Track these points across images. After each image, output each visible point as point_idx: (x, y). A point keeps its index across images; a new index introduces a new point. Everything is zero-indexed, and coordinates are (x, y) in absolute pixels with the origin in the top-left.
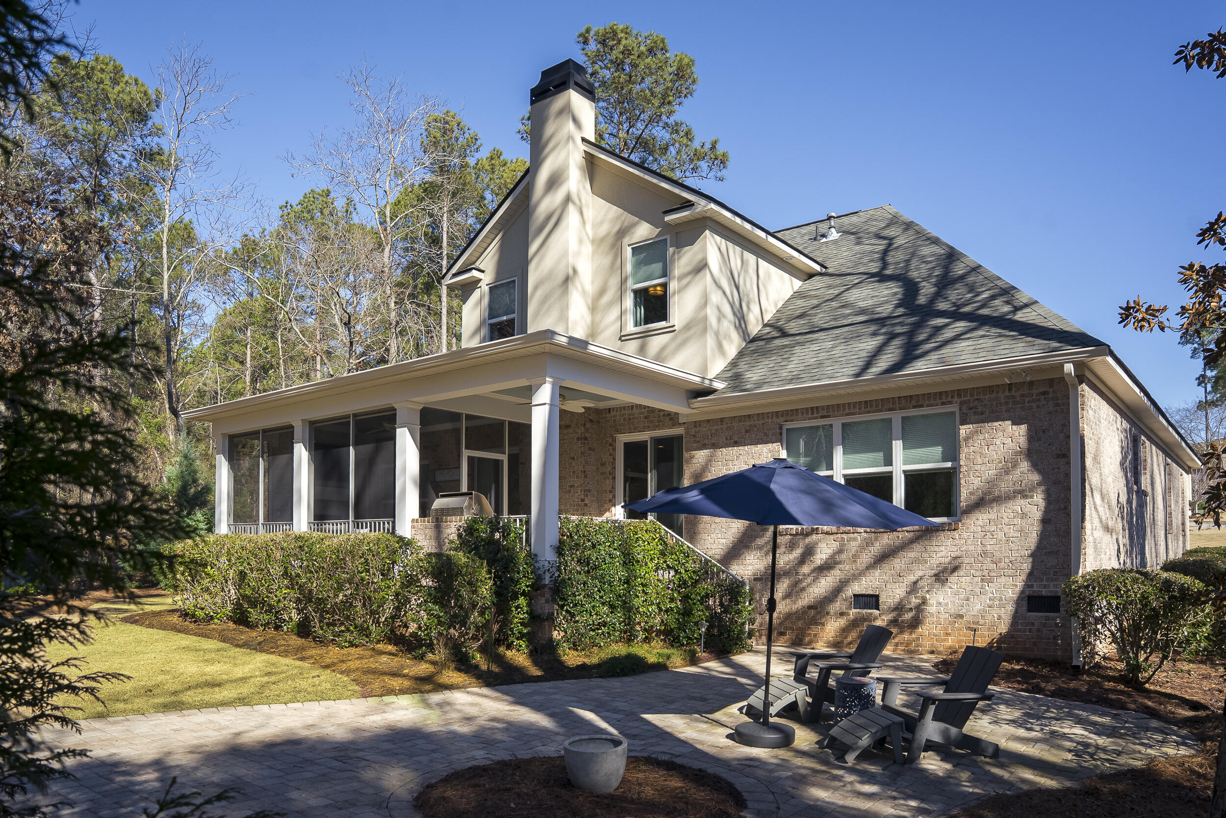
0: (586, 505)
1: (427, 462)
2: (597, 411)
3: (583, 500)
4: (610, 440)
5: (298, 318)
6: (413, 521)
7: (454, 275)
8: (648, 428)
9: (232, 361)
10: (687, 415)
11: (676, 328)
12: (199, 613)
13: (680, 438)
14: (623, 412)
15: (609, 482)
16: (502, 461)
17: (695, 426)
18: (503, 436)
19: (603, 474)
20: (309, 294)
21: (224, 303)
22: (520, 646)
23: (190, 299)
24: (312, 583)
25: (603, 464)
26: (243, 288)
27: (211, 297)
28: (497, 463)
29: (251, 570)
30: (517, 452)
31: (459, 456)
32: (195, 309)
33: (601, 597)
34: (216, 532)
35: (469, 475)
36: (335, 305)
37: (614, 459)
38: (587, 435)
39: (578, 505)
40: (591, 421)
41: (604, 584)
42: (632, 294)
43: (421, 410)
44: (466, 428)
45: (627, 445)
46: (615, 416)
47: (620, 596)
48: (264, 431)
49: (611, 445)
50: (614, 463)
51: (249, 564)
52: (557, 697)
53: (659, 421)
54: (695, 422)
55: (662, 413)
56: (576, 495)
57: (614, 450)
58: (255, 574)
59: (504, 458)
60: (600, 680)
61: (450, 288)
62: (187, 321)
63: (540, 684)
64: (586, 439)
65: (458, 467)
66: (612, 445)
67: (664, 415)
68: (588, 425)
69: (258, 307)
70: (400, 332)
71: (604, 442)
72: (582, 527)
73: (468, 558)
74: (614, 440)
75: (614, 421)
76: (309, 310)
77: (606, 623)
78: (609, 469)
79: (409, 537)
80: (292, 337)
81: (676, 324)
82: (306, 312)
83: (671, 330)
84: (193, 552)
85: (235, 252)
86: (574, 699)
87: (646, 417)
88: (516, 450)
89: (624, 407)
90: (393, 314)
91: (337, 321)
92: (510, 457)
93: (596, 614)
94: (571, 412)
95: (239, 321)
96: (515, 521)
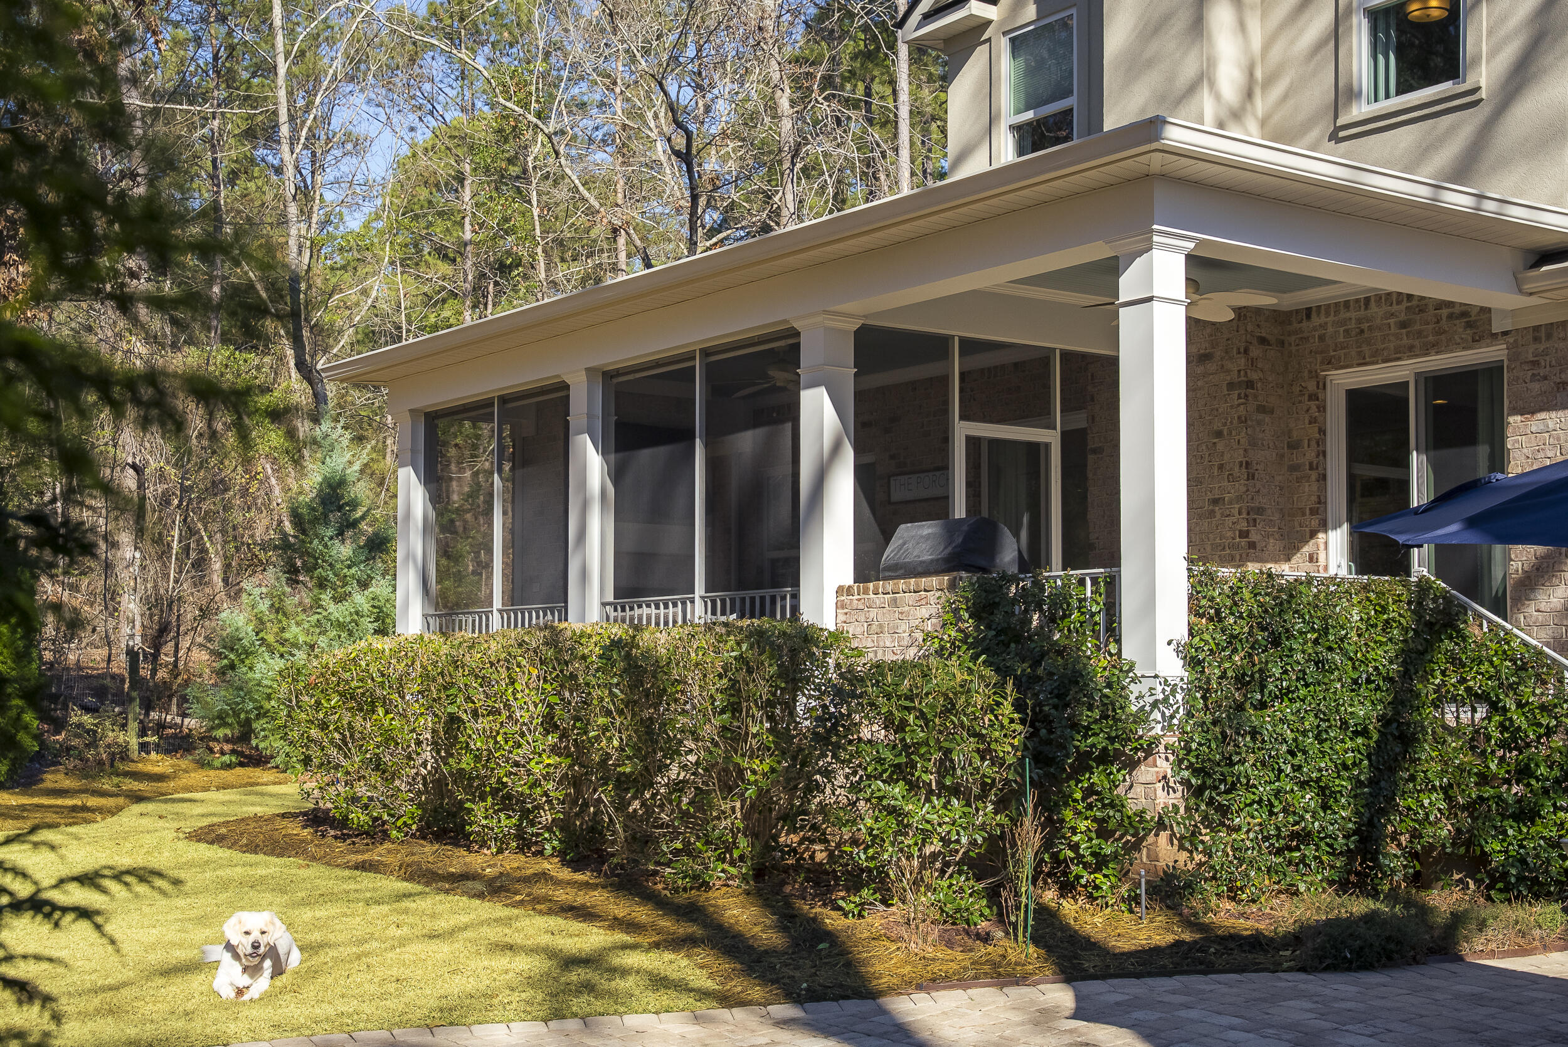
0: (1252, 545)
1: (868, 459)
2: (1279, 317)
3: (1244, 534)
4: (1311, 386)
5: (573, 152)
6: (840, 591)
7: (928, 17)
8: (1410, 351)
9: (430, 259)
10: (1514, 312)
11: (1483, 94)
12: (358, 817)
13: (1494, 372)
14: (1344, 315)
15: (1309, 489)
16: (1047, 446)
17: (1536, 339)
18: (1047, 387)
19: (1293, 468)
20: (598, 97)
21: (412, 129)
22: (1097, 888)
23: (336, 123)
24: (610, 739)
25: (1294, 446)
26: (452, 93)
27: (383, 118)
28: (1035, 452)
29: (475, 714)
30: (1083, 425)
31: (946, 439)
32: (349, 146)
33: (1297, 768)
34: (398, 630)
35: (969, 484)
36: (656, 116)
37: (1322, 431)
38: (1254, 376)
39: (1232, 547)
40: (1263, 341)
41: (1304, 733)
42: (1365, 23)
43: (857, 333)
44: (962, 375)
45: (1356, 398)
46: (1323, 326)
47: (1346, 767)
48: (504, 400)
49: (1313, 397)
50: (1321, 442)
51: (469, 699)
52: (1193, 1014)
53: (1441, 332)
54: (1536, 328)
55: (1445, 312)
56: (1229, 521)
57: (1322, 408)
58: (483, 723)
59: (1051, 437)
60: (1302, 976)
61: (919, 50)
62: (331, 174)
63: (1150, 981)
64: (1250, 384)
65: (944, 467)
66: (1317, 398)
67: (1451, 316)
68: (1256, 351)
69: (482, 129)
70: (804, 170)
71: (1296, 389)
72: (1246, 594)
73: (970, 671)
74: (1322, 385)
75: (1322, 338)
76: (599, 135)
77: (1309, 834)
78: (1311, 455)
79: (832, 628)
80: (561, 194)
81: (1483, 83)
82: (591, 140)
83: (1470, 101)
84: (347, 675)
85: (434, 14)
86: (1236, 1021)
87: (1403, 325)
88: (1080, 421)
89: (1347, 304)
90: (787, 125)
91: (660, 150)
92: (1067, 437)
93: (1285, 810)
94: (1213, 324)
95: (442, 168)
96: (1081, 582)
